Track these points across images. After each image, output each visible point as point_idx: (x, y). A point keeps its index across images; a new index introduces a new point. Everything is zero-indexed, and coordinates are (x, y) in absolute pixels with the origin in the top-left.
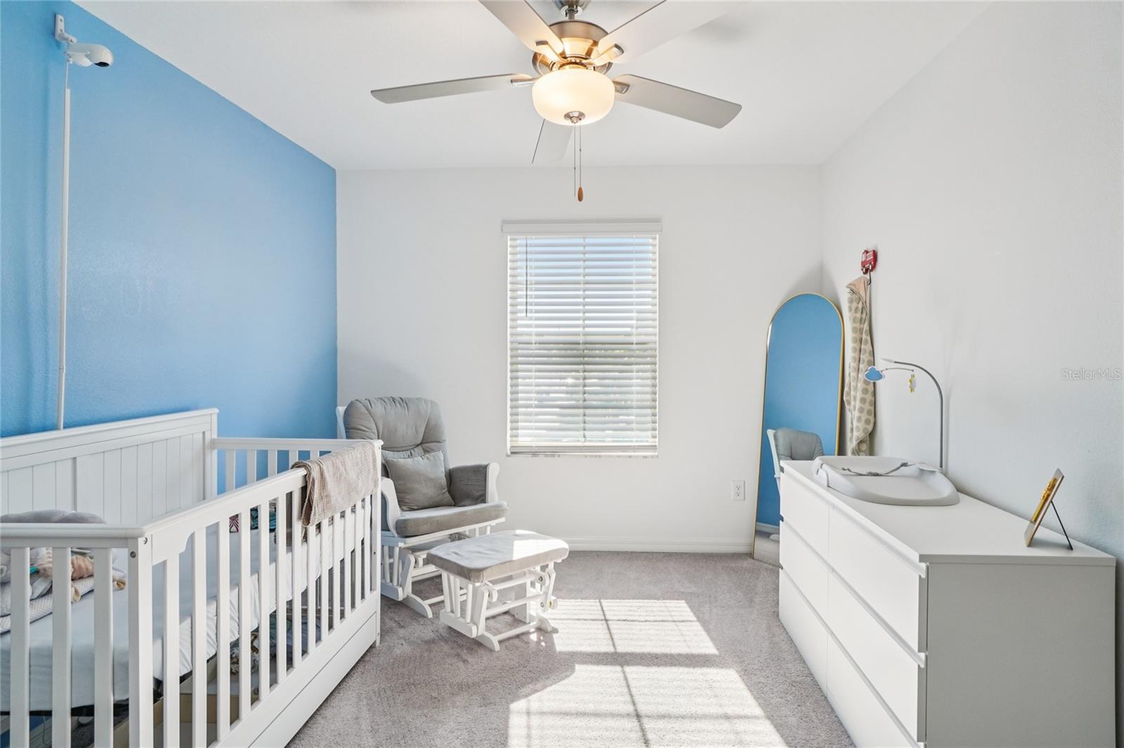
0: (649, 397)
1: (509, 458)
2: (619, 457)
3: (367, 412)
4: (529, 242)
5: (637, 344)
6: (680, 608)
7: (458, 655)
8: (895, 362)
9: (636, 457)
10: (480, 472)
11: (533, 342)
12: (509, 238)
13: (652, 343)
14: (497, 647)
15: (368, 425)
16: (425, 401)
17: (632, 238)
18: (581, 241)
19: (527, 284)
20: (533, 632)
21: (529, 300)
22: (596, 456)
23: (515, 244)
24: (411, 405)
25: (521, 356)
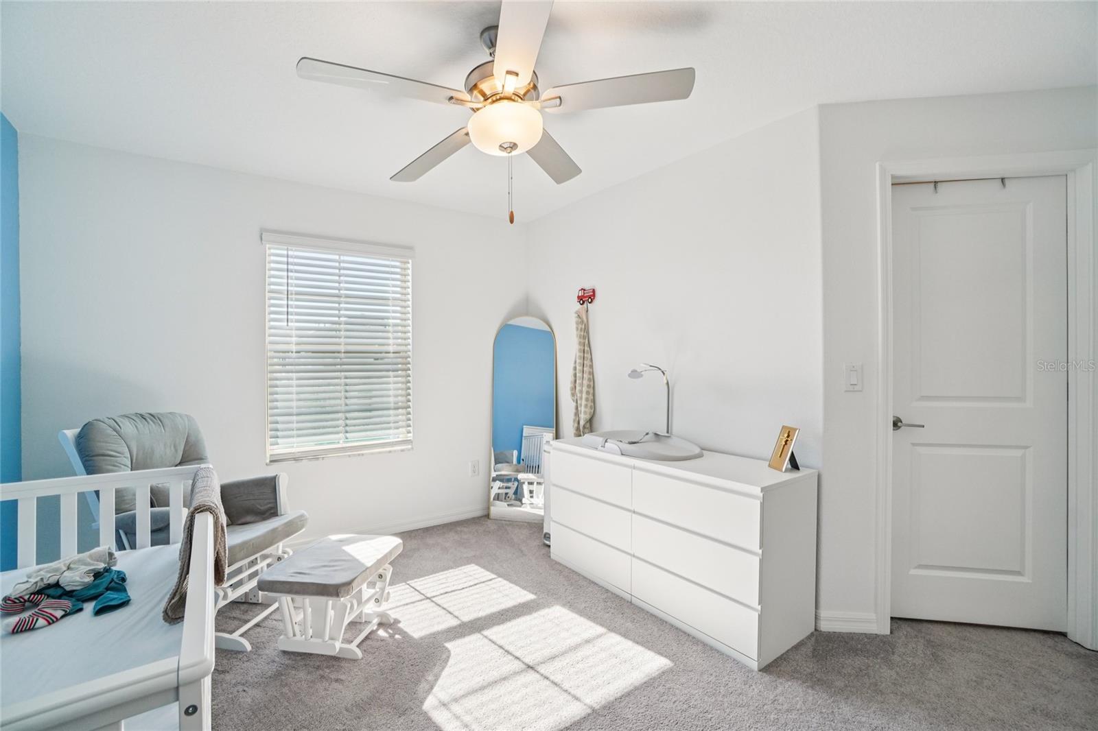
0: (404, 399)
1: (269, 467)
2: (380, 453)
3: (115, 433)
4: (290, 253)
5: (393, 353)
6: (474, 572)
7: (322, 677)
8: (651, 366)
9: (395, 451)
10: (269, 486)
11: (294, 351)
12: (268, 246)
13: (403, 352)
14: (359, 653)
15: (119, 449)
16: (181, 416)
17: (389, 260)
18: (337, 257)
19: (288, 295)
20: (377, 630)
21: (290, 310)
22: (359, 455)
23: (275, 253)
24: (166, 421)
25: (288, 365)
